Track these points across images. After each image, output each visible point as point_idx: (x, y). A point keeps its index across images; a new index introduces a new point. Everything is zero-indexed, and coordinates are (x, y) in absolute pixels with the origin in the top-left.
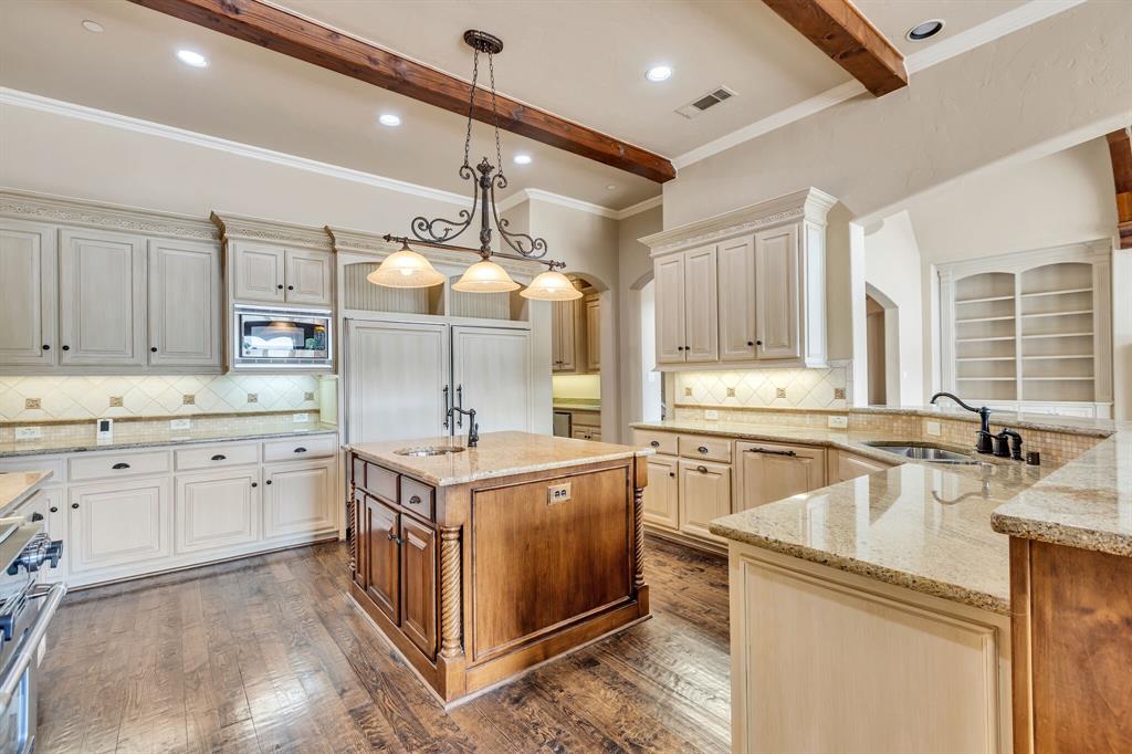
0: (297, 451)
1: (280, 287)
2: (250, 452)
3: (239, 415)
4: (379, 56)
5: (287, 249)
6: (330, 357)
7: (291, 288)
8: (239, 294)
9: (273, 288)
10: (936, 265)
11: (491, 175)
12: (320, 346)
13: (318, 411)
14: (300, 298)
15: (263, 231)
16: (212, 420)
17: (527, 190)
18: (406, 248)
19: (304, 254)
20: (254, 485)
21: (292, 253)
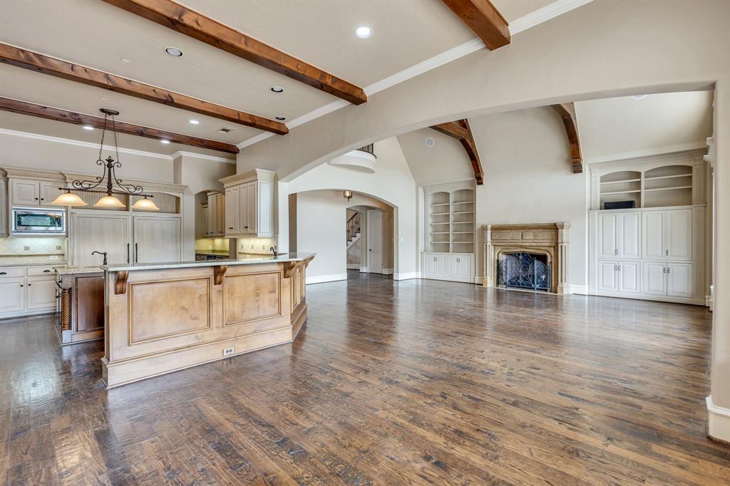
0: (45, 271)
1: (37, 199)
2: (20, 271)
3: (19, 256)
4: (67, 114)
5: (41, 182)
6: (65, 230)
7: (42, 199)
8: (15, 202)
9: (33, 199)
10: (423, 187)
11: (113, 163)
12: (60, 225)
13: (63, 255)
14: (47, 204)
15: (27, 174)
16: (4, 258)
17: (180, 152)
18: (69, 192)
19: (50, 184)
20: (22, 286)
21: (43, 184)
